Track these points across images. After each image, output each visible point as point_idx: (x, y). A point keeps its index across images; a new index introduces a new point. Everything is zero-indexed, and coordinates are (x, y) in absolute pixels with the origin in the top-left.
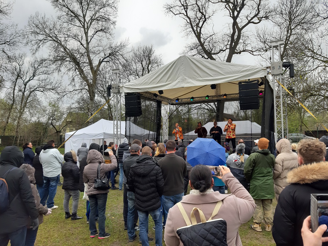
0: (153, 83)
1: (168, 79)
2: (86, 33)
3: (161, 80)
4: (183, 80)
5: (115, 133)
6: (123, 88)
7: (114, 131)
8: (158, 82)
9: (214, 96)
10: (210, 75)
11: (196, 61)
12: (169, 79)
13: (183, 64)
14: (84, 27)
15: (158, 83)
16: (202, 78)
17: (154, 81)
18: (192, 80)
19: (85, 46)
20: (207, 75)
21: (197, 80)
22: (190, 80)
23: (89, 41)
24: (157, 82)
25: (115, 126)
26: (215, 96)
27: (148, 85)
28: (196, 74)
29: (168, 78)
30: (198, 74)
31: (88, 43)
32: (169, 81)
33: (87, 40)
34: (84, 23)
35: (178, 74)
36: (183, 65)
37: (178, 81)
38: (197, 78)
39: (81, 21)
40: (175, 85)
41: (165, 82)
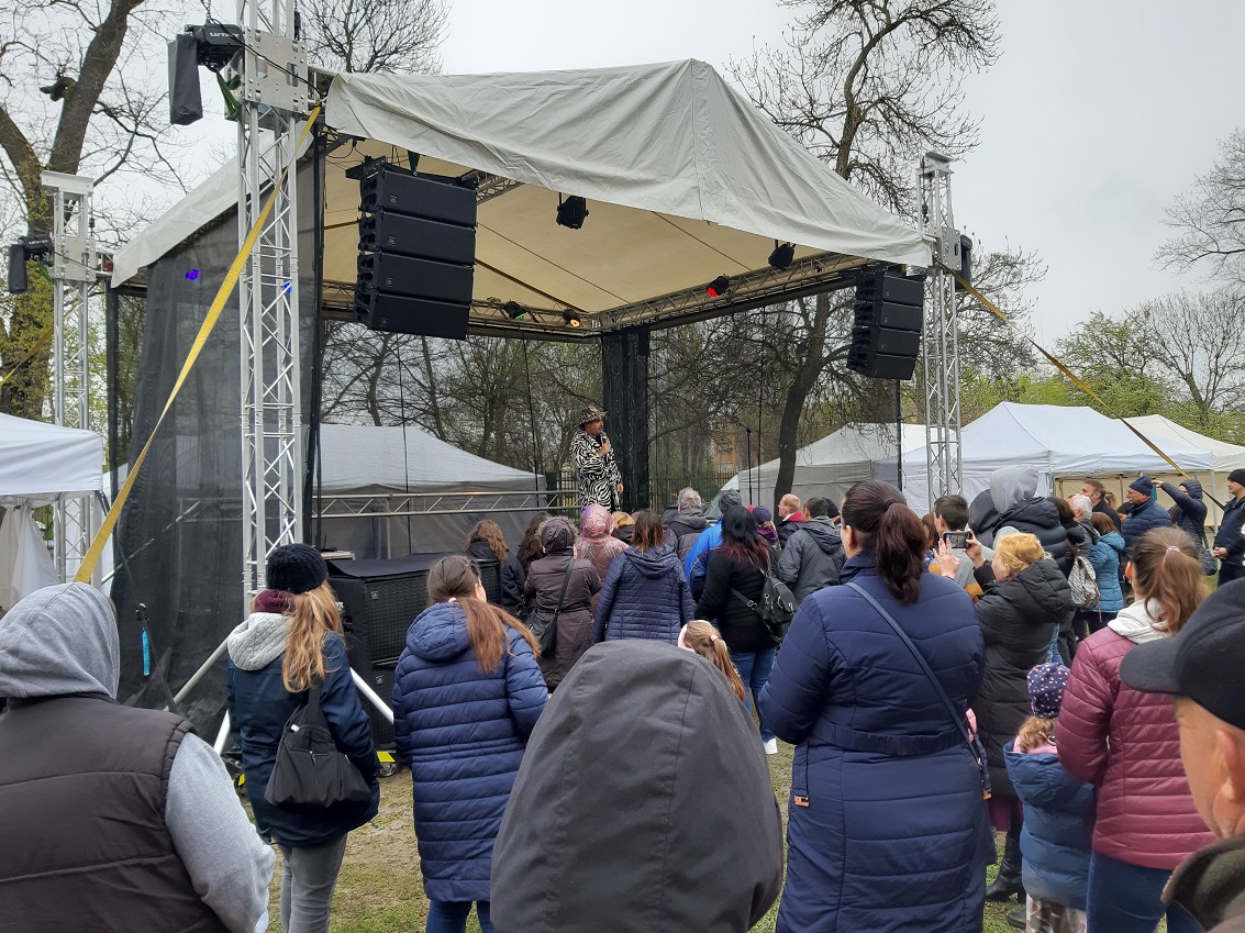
0: (564, 145)
1: (641, 153)
3: (606, 147)
4: (712, 190)
6: (351, 97)
8: (591, 151)
10: (800, 206)
12: (649, 158)
13: (705, 102)
15: (589, 154)
16: (773, 206)
17: (568, 135)
18: (740, 202)
20: (789, 196)
21: (758, 210)
22: (734, 200)
24: (589, 145)
28: (754, 181)
29: (643, 150)
30: (760, 181)
32: (649, 167)
35: (686, 146)
37: (691, 183)
38: (756, 197)
40: (681, 202)
41: (629, 168)
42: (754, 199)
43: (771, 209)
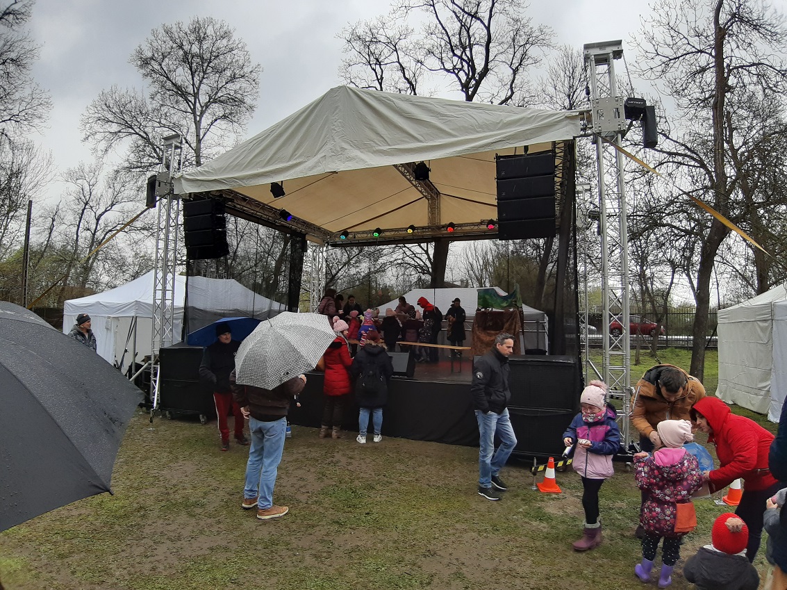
0: (257, 164)
1: (295, 152)
2: (198, 124)
3: (277, 156)
4: (338, 153)
5: (159, 302)
6: (183, 181)
7: (155, 296)
10: (413, 137)
11: (374, 100)
12: (300, 152)
13: (337, 107)
14: (194, 112)
15: (268, 163)
16: (389, 145)
17: (258, 159)
18: (362, 152)
19: (194, 145)
20: (404, 135)
21: (375, 152)
22: (356, 153)
23: (201, 137)
24: (267, 160)
25: (158, 281)
26: (428, 228)
27: (243, 170)
28: (373, 136)
29: (296, 150)
30: (378, 134)
31: (199, 141)
32: (299, 157)
33: (198, 136)
34: (194, 105)
35: (323, 136)
36: (337, 111)
37: (323, 154)
38: (374, 145)
39: (190, 102)
40: (314, 167)
41: (288, 161)
42: (372, 147)
43: (386, 148)
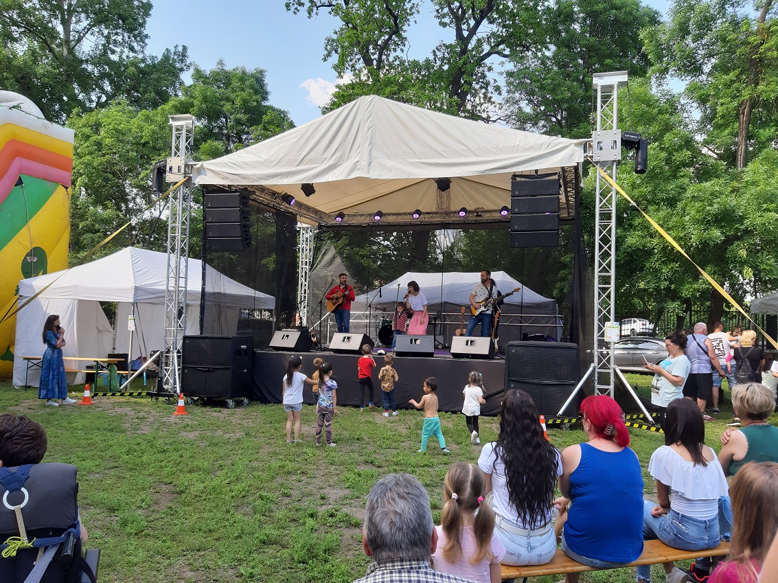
0: (288, 162)
8: (301, 161)
9: (433, 213)
10: (438, 153)
16: (419, 158)
20: (431, 151)
25: (170, 270)
26: (437, 213)
28: (403, 147)
30: (408, 147)
36: (369, 120)
38: (405, 156)
